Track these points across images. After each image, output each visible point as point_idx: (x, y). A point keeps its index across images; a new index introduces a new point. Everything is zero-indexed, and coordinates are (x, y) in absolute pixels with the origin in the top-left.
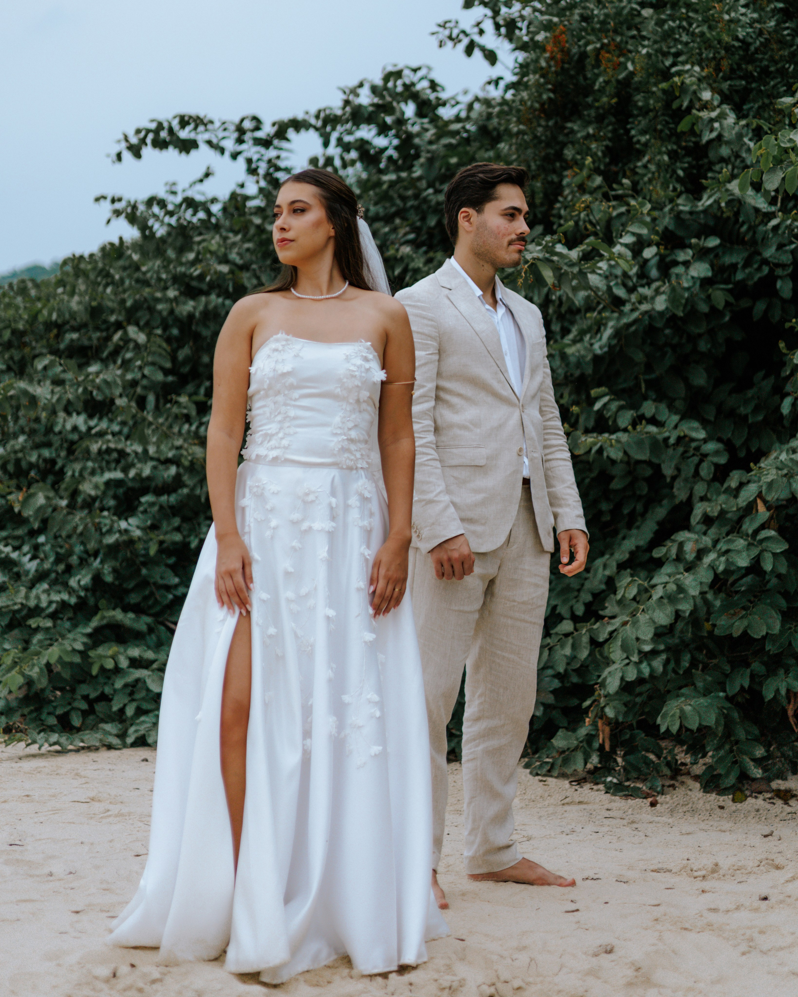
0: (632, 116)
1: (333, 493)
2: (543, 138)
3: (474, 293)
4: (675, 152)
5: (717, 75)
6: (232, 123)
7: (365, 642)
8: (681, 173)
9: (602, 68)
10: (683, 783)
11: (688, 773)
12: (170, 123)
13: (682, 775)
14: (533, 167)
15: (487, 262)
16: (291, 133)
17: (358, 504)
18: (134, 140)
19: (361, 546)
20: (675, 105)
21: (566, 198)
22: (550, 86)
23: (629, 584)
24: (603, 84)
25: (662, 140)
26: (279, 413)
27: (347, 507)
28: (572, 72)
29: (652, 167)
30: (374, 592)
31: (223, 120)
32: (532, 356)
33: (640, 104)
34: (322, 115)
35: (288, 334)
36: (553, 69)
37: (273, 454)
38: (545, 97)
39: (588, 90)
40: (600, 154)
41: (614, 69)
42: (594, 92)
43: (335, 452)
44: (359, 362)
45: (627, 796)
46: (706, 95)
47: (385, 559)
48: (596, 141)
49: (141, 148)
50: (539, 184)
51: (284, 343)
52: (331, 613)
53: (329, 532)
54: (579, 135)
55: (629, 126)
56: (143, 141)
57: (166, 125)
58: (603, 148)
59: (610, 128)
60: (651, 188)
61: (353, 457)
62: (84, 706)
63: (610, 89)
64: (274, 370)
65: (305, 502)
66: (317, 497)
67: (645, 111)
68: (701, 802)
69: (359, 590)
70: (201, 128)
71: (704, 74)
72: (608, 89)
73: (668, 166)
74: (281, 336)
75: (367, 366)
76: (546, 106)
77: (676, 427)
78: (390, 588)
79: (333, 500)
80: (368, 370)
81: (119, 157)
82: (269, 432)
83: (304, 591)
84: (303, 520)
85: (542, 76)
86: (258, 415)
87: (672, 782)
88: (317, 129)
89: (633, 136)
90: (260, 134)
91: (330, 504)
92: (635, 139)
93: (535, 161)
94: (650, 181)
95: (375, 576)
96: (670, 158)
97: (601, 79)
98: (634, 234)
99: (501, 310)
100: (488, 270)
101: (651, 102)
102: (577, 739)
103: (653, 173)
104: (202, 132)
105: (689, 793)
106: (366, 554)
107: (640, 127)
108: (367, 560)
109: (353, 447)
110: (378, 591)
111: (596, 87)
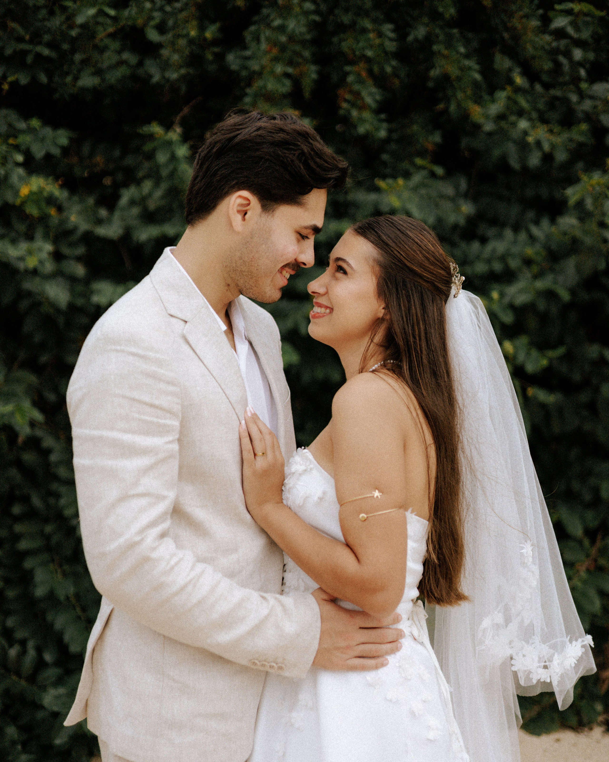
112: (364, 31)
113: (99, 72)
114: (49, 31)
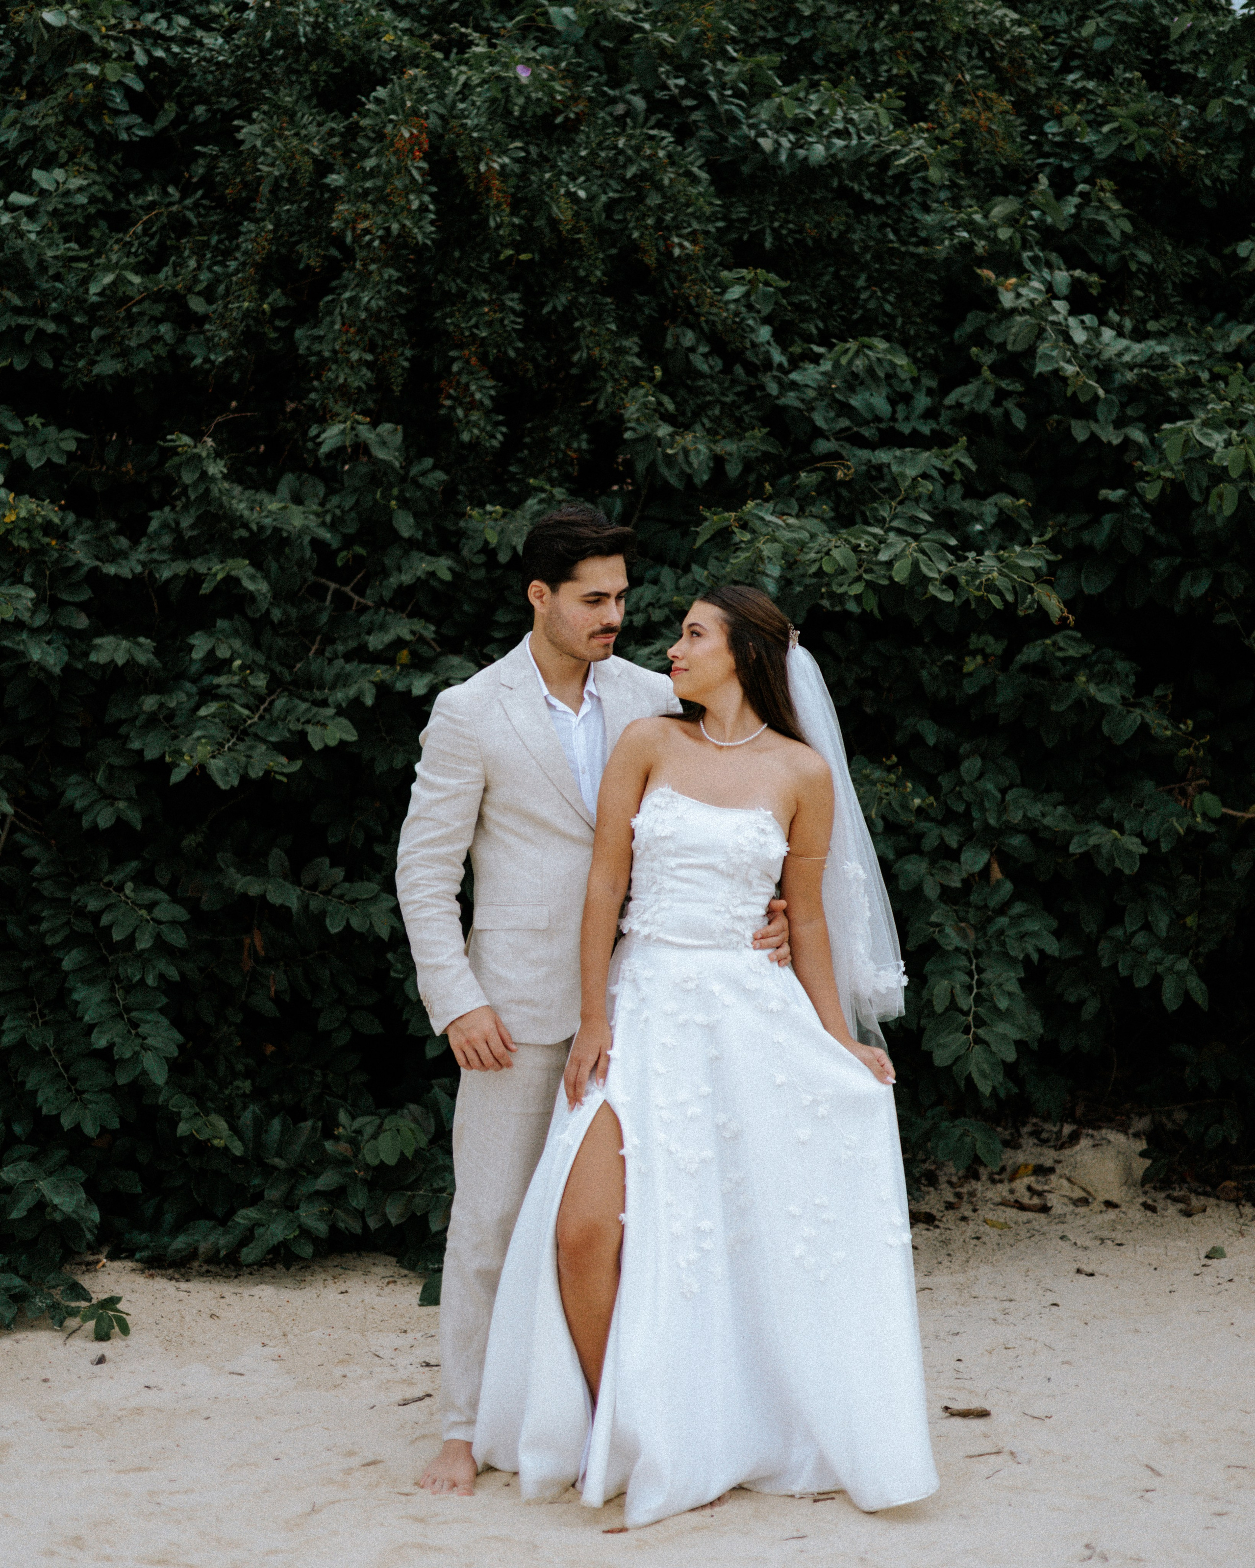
35: (674, 789)
51: (668, 800)
112: (477, 303)
113: (124, 353)
114: (57, 296)
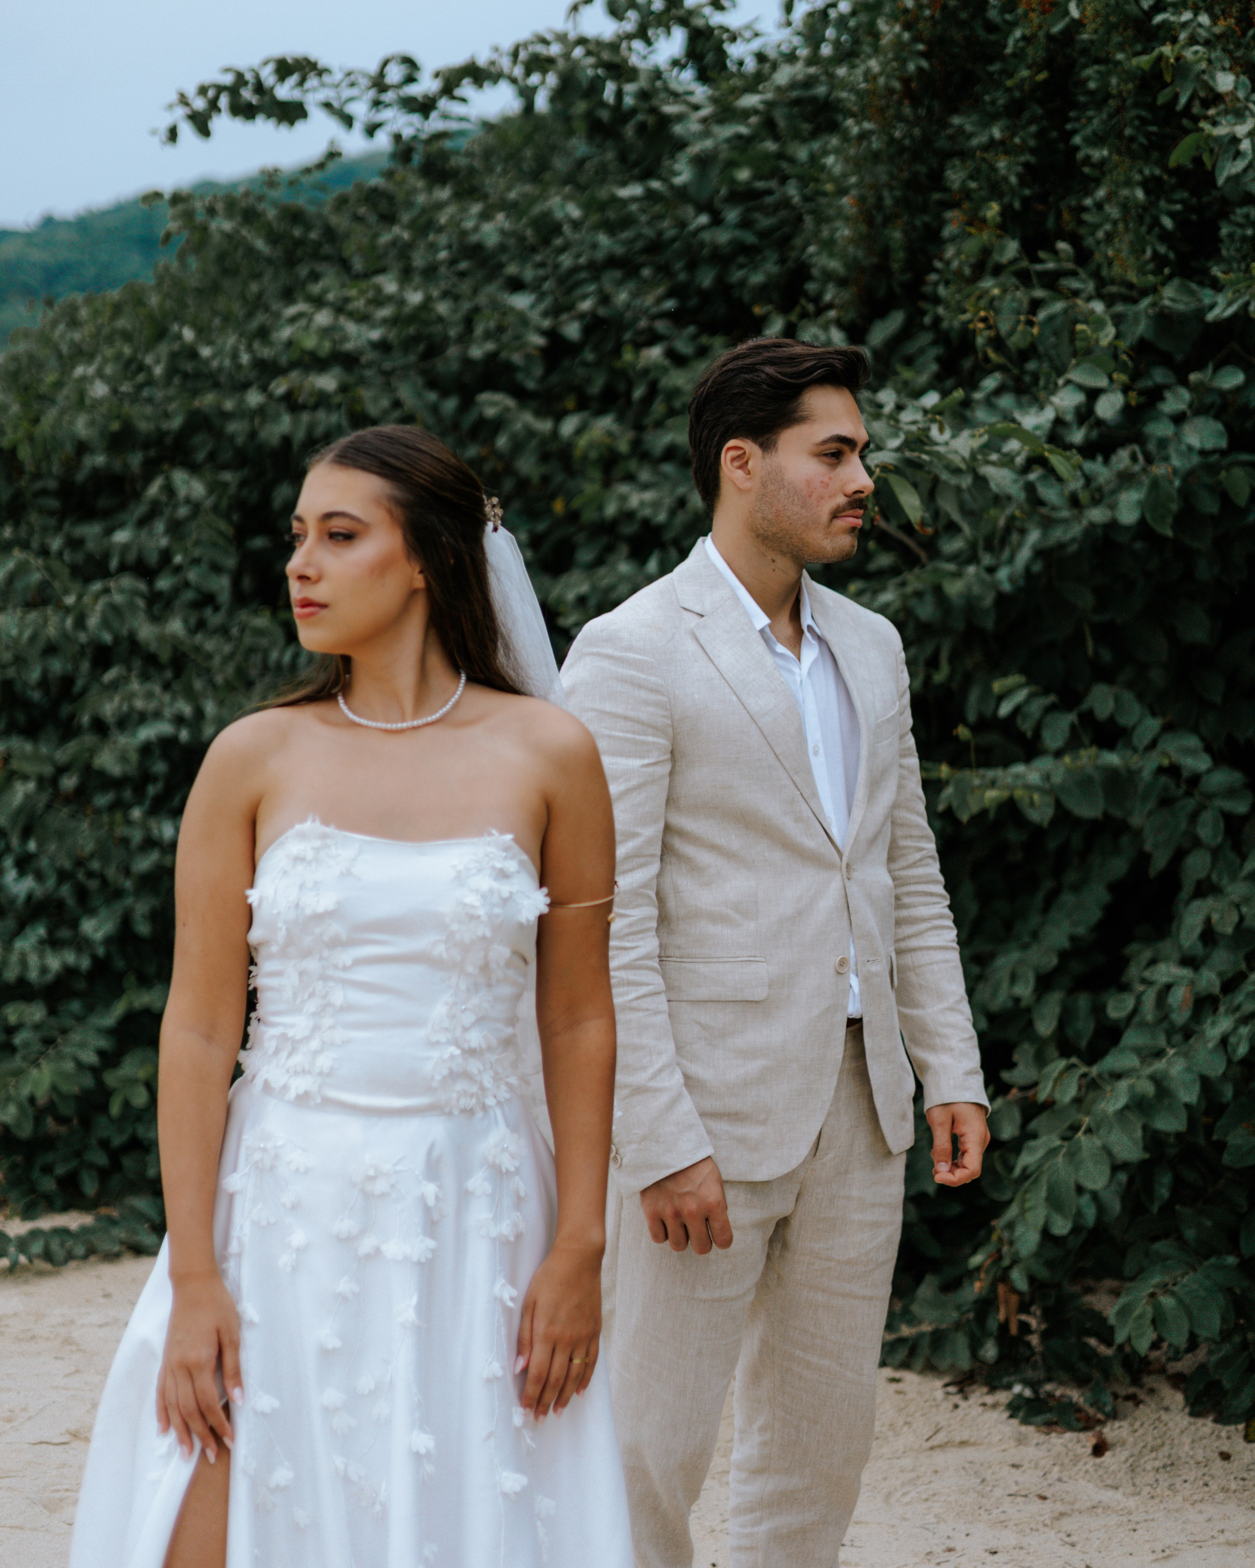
0: (1075, 105)
1: (432, 1170)
2: (907, 142)
3: (750, 624)
4: (1157, 180)
5: (1244, 34)
6: (365, 75)
7: (505, 1495)
8: (1167, 222)
9: (1020, 11)
10: (1152, 1391)
11: (1162, 1371)
12: (257, 77)
13: (1150, 1373)
14: (888, 202)
15: (783, 553)
16: (466, 89)
17: (488, 1187)
18: (199, 104)
19: (493, 1283)
20: (1162, 98)
21: (948, 263)
22: (921, 47)
23: (1062, 1074)
24: (1021, 44)
25: (1133, 156)
26: (312, 995)
27: (464, 1196)
28: (963, 15)
29: (1113, 211)
30: (525, 1370)
31: (346, 70)
32: (873, 754)
33: (1092, 85)
34: (523, 55)
35: (326, 822)
36: (927, 12)
37: (299, 1085)
38: (911, 67)
39: (994, 52)
40: (1013, 180)
41: (1043, 12)
42: (1003, 58)
43: (435, 1084)
44: (485, 882)
45: (1049, 1426)
46: (1225, 82)
47: (545, 1300)
48: (1006, 153)
49: (210, 117)
50: (897, 235)
51: (318, 843)
52: (424, 1442)
53: (419, 1263)
54: (975, 142)
55: (1069, 127)
56: (213, 105)
57: (249, 77)
58: (1019, 169)
59: (1033, 129)
60: (1110, 253)
61: (474, 1089)
62: (101, 1159)
63: (1035, 53)
64: (297, 906)
65: (367, 1196)
66: (393, 1186)
67: (1101, 98)
68: (1186, 1440)
69: (490, 1381)
70: (312, 81)
71: (1217, 30)
72: (1030, 51)
73: (1145, 209)
74: (311, 825)
75: (505, 889)
76: (914, 85)
77: (1153, 745)
78: (560, 1360)
79: (430, 1189)
80: (506, 901)
81: (173, 134)
82: (291, 1033)
83: (365, 1383)
84: (363, 1232)
85: (907, 27)
86: (270, 989)
87: (1132, 1390)
88: (514, 81)
89: (1077, 148)
90: (415, 90)
91: (423, 1199)
92: (1080, 155)
93: (892, 189)
94: (1109, 238)
95: (526, 1335)
96: (1147, 192)
97: (1018, 33)
98: (1080, 387)
99: (810, 652)
100: (784, 569)
101: (1114, 81)
102: (958, 1307)
103: (1115, 223)
104: (314, 90)
105: (1165, 1417)
106: (506, 1297)
107: (1088, 131)
108: (508, 1311)
109: (474, 1065)
110: (533, 1371)
111: (1009, 50)
